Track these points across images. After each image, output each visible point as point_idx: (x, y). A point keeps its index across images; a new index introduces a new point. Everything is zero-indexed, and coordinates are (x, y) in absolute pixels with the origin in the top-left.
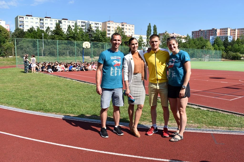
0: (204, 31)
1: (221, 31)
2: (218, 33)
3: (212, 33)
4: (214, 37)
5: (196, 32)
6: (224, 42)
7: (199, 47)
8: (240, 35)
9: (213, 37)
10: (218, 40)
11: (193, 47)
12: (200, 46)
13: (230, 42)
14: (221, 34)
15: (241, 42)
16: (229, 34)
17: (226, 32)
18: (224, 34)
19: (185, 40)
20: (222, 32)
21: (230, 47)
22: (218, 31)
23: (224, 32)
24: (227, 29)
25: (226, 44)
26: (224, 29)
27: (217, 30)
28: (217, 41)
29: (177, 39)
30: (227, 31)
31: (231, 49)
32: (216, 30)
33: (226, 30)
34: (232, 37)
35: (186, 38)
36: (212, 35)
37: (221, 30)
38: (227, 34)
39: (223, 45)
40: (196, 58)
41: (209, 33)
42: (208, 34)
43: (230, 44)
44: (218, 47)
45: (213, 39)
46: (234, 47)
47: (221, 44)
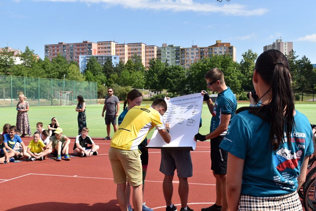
0: (68, 45)
1: (99, 46)
2: (95, 50)
3: (83, 49)
4: (87, 57)
5: (53, 46)
6: (104, 66)
7: (54, 75)
8: (133, 55)
9: (85, 56)
10: (93, 62)
11: (37, 75)
12: (55, 73)
13: (115, 66)
14: (99, 52)
15: (134, 67)
16: (113, 53)
17: (108, 50)
18: (105, 52)
19: (21, 60)
20: (102, 48)
21: (115, 76)
22: (95, 47)
23: (105, 48)
24: (109, 43)
25: (108, 69)
26: (105, 44)
27: (93, 44)
28: (92, 64)
29: (3, 56)
30: (110, 48)
31: (117, 79)
32: (90, 45)
33: (108, 46)
34: (118, 57)
35: (23, 56)
36: (83, 54)
37: (99, 44)
38: (110, 52)
39: (103, 72)
40: (46, 98)
41: (78, 49)
42: (76, 50)
43: (116, 70)
44: (94, 75)
45: (85, 60)
46: (123, 77)
47: (100, 71)
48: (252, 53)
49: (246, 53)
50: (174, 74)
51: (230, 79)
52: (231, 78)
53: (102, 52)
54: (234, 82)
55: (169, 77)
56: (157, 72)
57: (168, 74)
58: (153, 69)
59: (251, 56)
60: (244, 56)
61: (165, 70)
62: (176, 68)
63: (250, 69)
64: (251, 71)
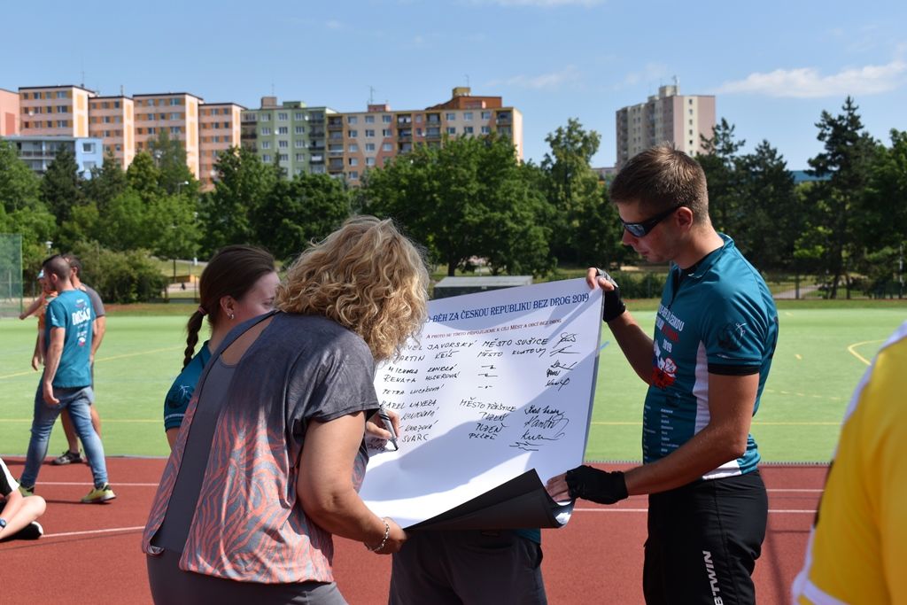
1: (27, 103)
2: (10, 117)
6: (47, 177)
8: (155, 137)
13: (88, 176)
14: (27, 125)
15: (160, 179)
16: (80, 128)
17: (62, 116)
18: (50, 124)
20: (36, 110)
21: (90, 211)
23: (50, 109)
24: (66, 91)
25: (61, 188)
26: (49, 95)
30: (67, 109)
31: (96, 224)
33: (61, 102)
34: (99, 143)
37: (26, 96)
38: (67, 124)
39: (41, 199)
43: (91, 190)
44: (9, 209)
46: (117, 216)
47: (30, 193)
48: (581, 133)
49: (560, 131)
50: (309, 205)
51: (510, 224)
52: (513, 218)
53: (37, 124)
54: (524, 234)
55: (289, 216)
56: (245, 199)
57: (287, 206)
58: (233, 188)
59: (577, 141)
60: (554, 143)
61: (275, 192)
62: (315, 185)
63: (575, 190)
64: (579, 194)
